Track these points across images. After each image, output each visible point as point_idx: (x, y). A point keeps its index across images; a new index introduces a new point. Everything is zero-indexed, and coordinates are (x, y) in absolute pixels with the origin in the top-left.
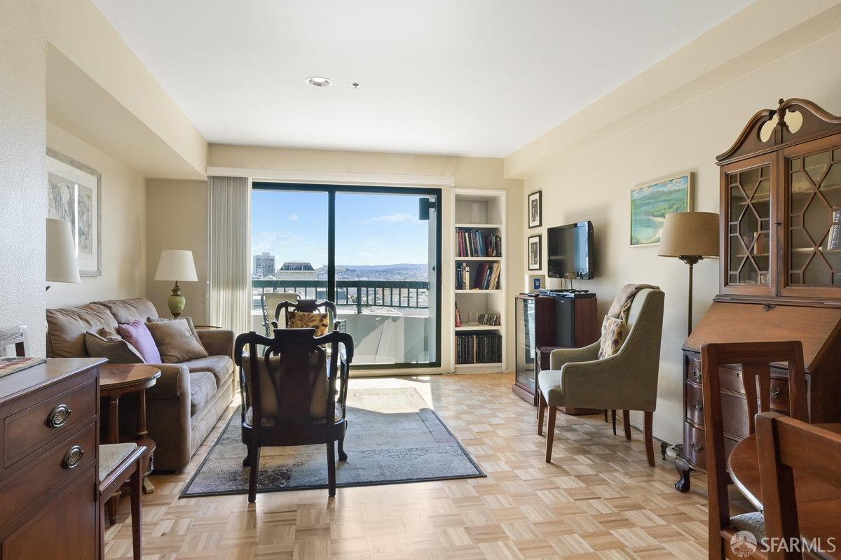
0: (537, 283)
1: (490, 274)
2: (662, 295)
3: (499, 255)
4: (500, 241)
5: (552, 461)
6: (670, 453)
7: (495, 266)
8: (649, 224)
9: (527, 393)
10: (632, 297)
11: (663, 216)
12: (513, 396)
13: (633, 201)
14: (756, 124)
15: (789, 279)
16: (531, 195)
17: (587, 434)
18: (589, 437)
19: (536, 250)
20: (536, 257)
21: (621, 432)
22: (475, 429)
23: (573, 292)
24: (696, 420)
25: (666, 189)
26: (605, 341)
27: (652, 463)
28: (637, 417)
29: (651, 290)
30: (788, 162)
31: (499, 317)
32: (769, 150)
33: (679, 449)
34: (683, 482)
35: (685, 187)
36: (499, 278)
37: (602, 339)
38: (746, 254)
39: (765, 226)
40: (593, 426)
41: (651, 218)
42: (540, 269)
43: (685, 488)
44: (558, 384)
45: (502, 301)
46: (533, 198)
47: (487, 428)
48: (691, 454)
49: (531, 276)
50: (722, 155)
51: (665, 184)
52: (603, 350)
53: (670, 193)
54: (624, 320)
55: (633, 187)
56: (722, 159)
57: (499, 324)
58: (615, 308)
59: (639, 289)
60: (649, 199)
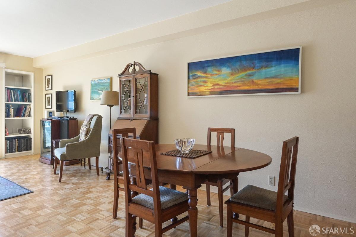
0: (51, 114)
1: (25, 110)
2: (102, 117)
3: (30, 101)
4: (31, 95)
5: (62, 181)
6: (104, 170)
7: (28, 107)
8: (97, 93)
9: (47, 160)
10: (91, 118)
11: (102, 91)
12: (39, 163)
13: (91, 84)
14: (128, 67)
15: (136, 113)
16: (47, 76)
17: (74, 170)
18: (75, 171)
19: (49, 100)
20: (49, 103)
21: (87, 167)
22: (23, 178)
23: (68, 117)
24: (112, 156)
25: (103, 82)
26: (82, 135)
27: (98, 174)
28: (93, 160)
29: (98, 116)
30: (136, 79)
31: (30, 130)
32: (131, 75)
33: (107, 168)
34: (108, 177)
35: (109, 82)
36: (30, 112)
37: (81, 134)
38: (126, 105)
39: (130, 97)
40: (77, 168)
41: (98, 91)
42: (52, 108)
43: (109, 179)
44: (64, 152)
45: (32, 123)
46: (47, 77)
47: (29, 176)
48: (110, 168)
49: (48, 111)
50: (120, 74)
51: (102, 80)
52: (81, 138)
53: (104, 83)
54: (89, 127)
55: (91, 79)
56: (119, 75)
57: (30, 133)
58: (85, 123)
59: (94, 116)
60: (97, 84)
